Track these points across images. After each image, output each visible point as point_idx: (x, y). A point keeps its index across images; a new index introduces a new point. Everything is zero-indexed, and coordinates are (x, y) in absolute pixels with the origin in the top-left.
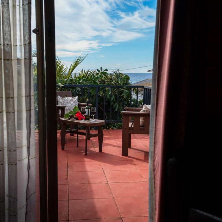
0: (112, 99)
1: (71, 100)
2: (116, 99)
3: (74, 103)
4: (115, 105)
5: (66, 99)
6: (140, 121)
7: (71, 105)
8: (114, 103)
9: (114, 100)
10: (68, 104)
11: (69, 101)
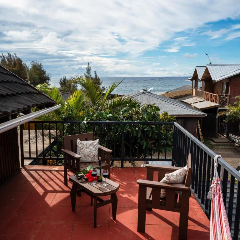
0: (139, 136)
1: (91, 144)
2: (144, 136)
3: (94, 147)
4: (143, 142)
5: (85, 144)
6: (161, 192)
7: (89, 150)
8: (142, 140)
9: (141, 136)
10: (87, 149)
11: (88, 146)
